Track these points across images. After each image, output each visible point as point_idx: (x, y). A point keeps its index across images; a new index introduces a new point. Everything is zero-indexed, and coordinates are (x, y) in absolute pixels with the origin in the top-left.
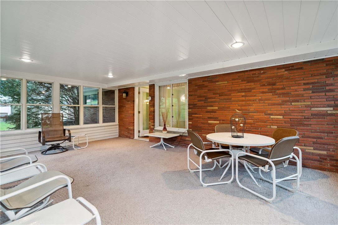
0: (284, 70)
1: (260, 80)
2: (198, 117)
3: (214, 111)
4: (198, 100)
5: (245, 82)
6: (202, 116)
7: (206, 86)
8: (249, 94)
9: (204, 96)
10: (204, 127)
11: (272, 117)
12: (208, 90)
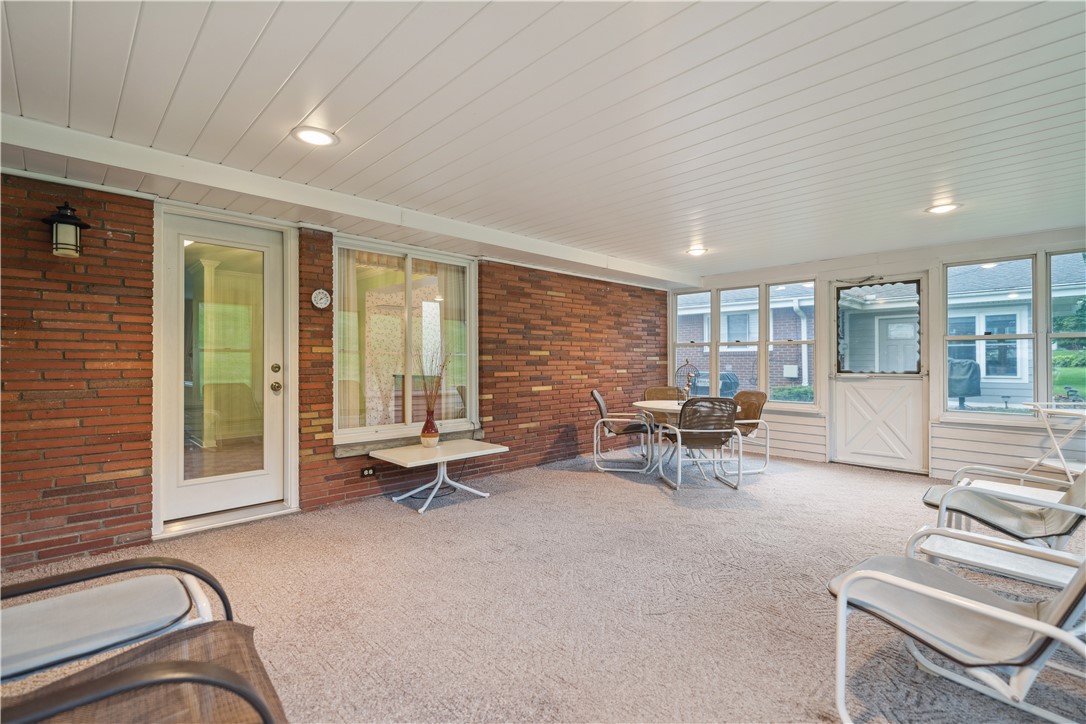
0: (627, 294)
1: (606, 304)
2: (508, 379)
3: (542, 361)
4: (509, 329)
5: (590, 303)
6: (517, 374)
7: (528, 295)
8: (594, 327)
9: (522, 321)
10: (522, 405)
11: (618, 371)
12: (532, 306)
